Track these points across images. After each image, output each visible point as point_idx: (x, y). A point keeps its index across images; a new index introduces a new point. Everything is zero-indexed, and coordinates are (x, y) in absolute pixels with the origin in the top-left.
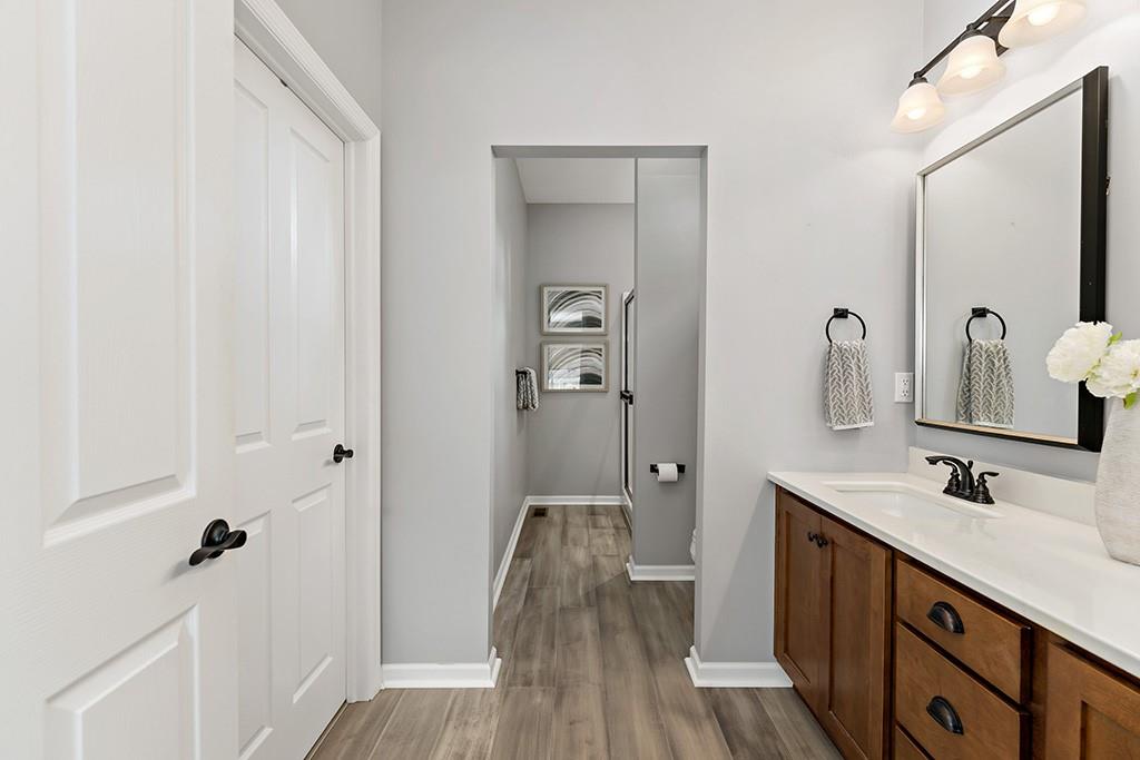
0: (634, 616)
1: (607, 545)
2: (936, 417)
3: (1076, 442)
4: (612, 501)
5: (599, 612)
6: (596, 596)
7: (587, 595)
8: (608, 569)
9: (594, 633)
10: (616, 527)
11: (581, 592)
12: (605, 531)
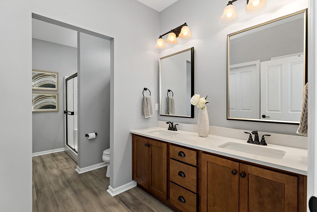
0: (85, 184)
1: (65, 165)
2: (163, 113)
3: (190, 116)
4: (62, 150)
5: (72, 188)
6: (68, 183)
7: (64, 184)
8: (69, 173)
9: (73, 195)
10: (66, 159)
11: (61, 184)
12: (62, 161)
